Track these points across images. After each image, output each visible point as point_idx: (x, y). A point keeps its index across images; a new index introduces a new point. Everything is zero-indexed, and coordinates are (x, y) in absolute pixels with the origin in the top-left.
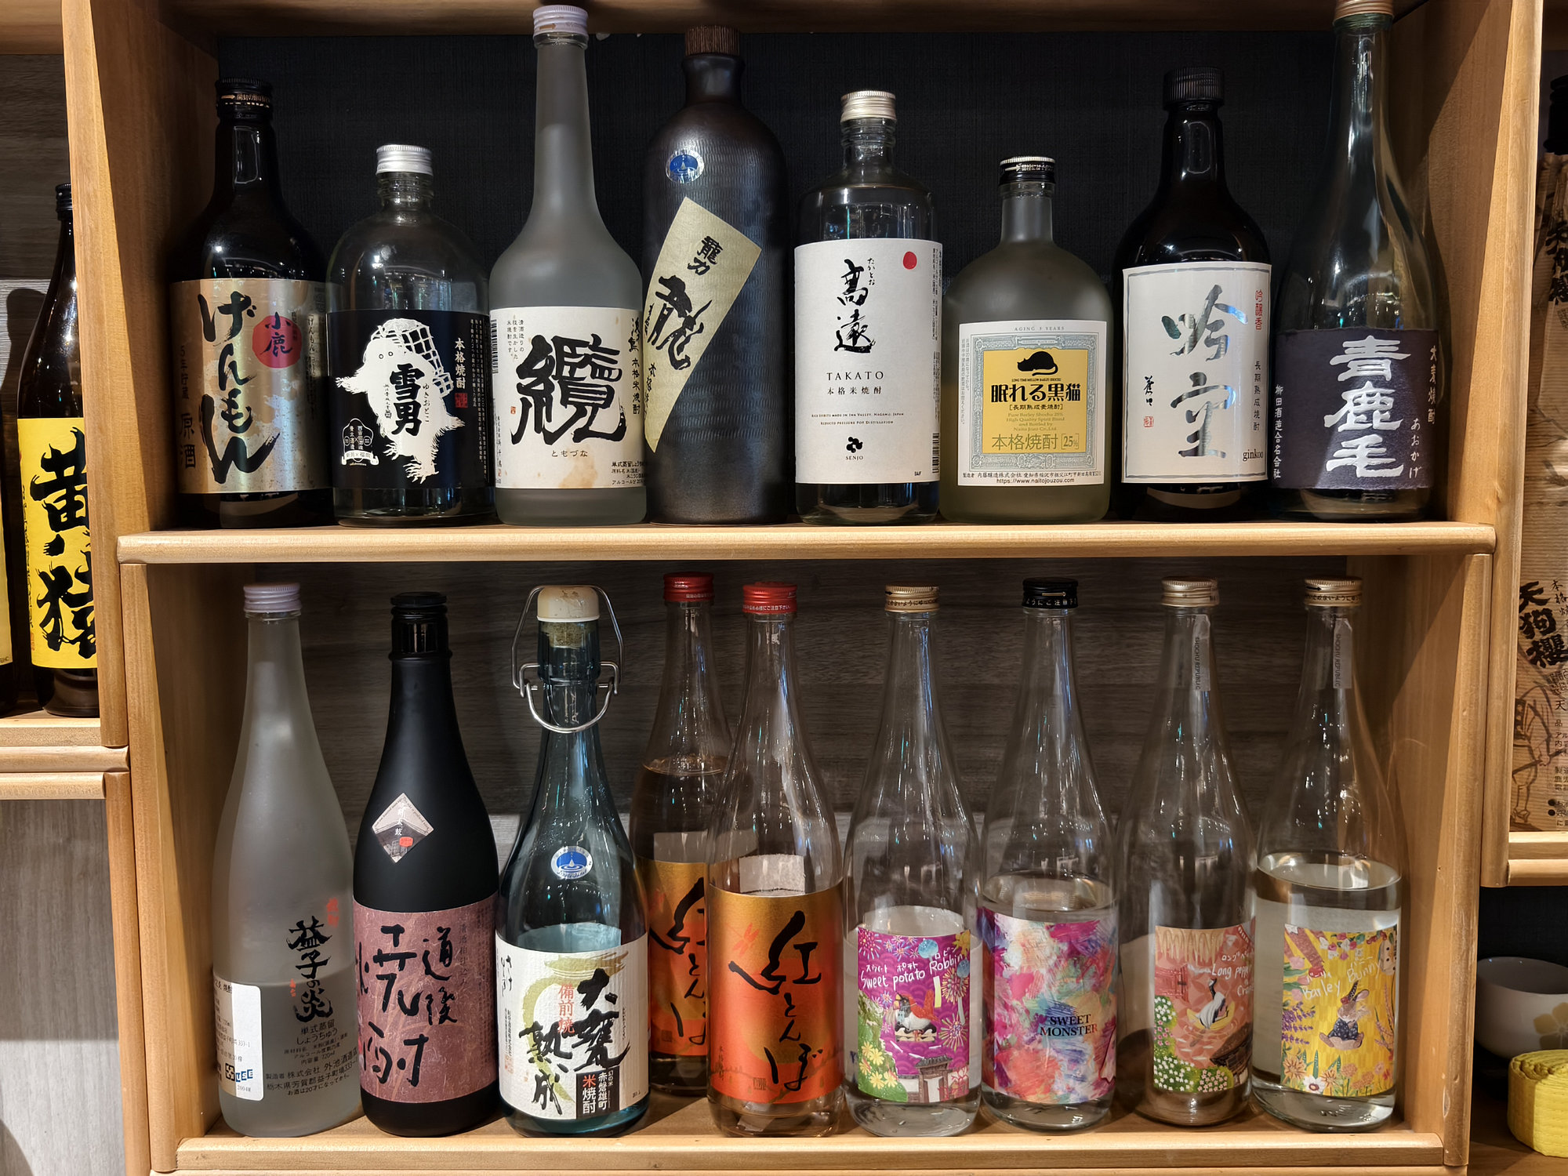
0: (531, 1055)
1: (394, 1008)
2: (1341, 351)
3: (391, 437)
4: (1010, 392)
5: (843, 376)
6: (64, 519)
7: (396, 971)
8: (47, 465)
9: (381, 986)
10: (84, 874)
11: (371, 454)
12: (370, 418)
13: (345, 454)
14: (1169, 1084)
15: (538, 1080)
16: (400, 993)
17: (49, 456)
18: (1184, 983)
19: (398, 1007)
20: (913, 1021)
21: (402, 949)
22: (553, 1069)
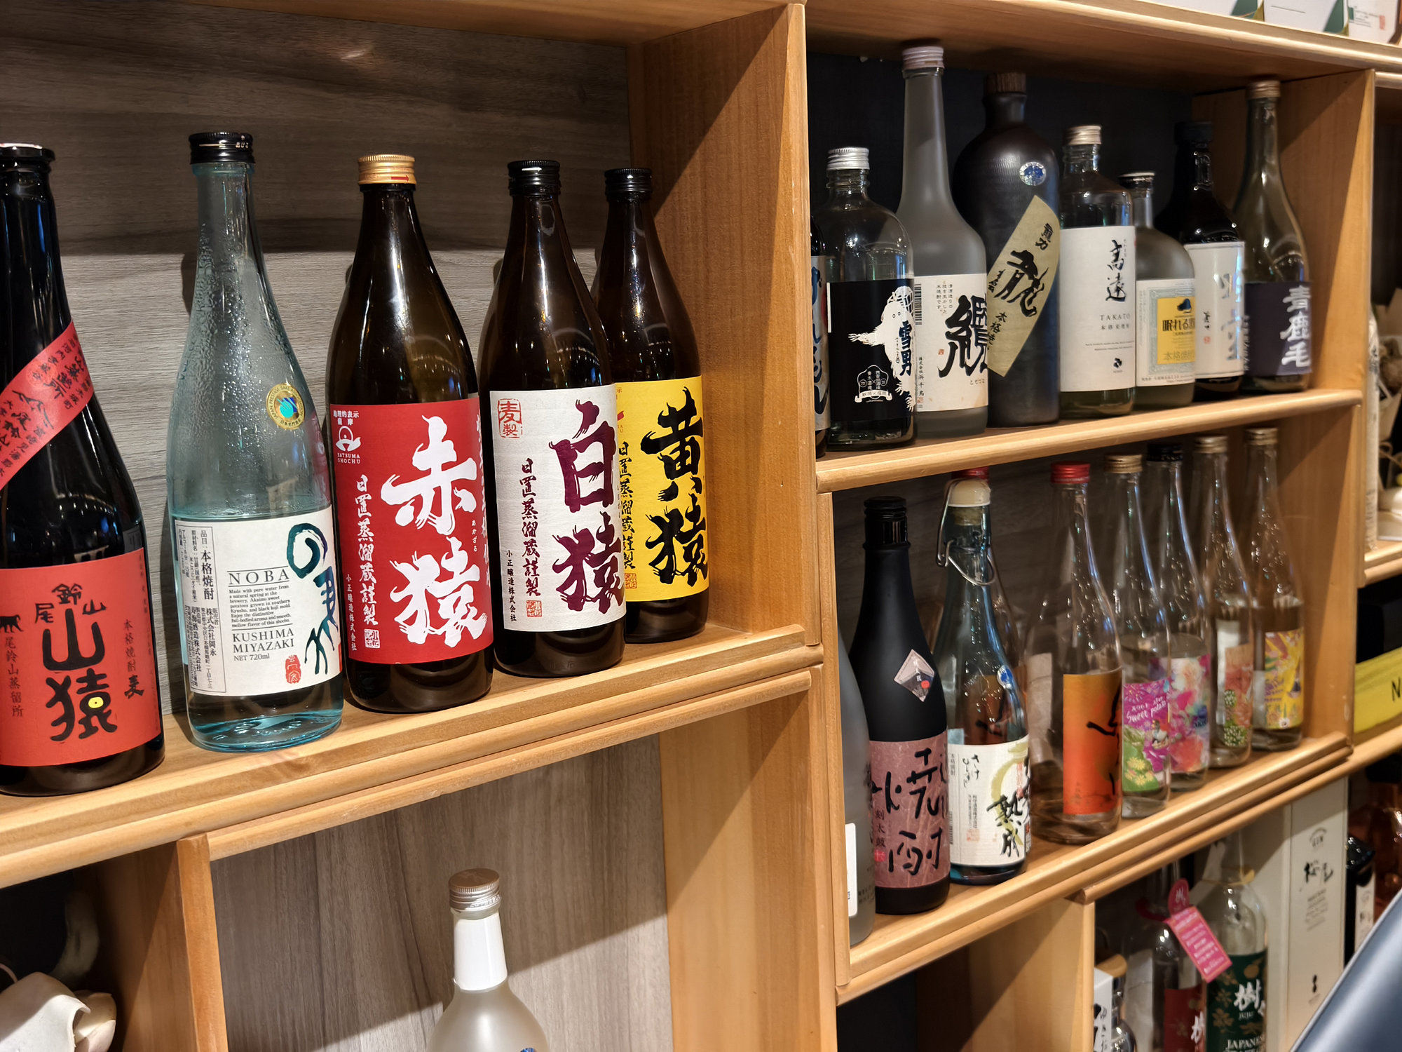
0: (999, 821)
1: (924, 813)
2: (1288, 294)
3: (900, 378)
4: (1173, 324)
5: (1111, 317)
6: (678, 468)
7: (927, 785)
8: (663, 421)
9: (914, 799)
10: (560, 801)
11: (887, 392)
12: (886, 364)
13: (861, 394)
14: (1233, 742)
15: (1005, 837)
16: (929, 801)
17: (666, 413)
18: (1240, 679)
19: (927, 811)
20: (1161, 734)
21: (930, 766)
22: (1015, 825)
